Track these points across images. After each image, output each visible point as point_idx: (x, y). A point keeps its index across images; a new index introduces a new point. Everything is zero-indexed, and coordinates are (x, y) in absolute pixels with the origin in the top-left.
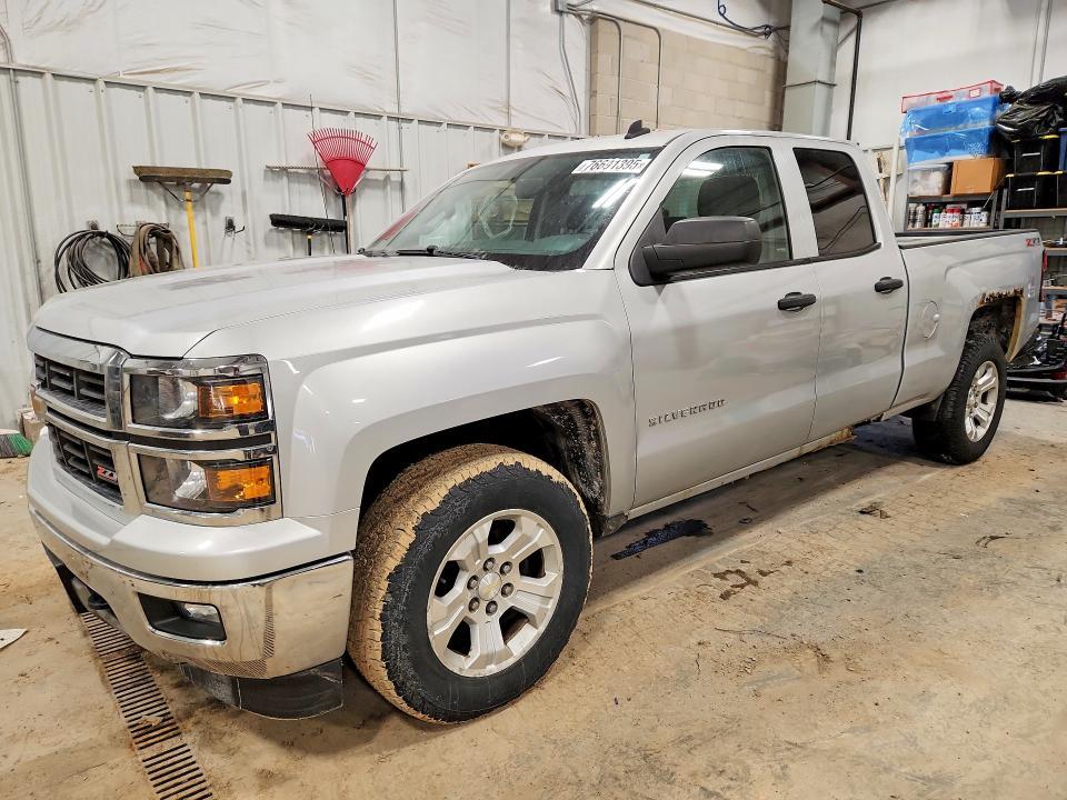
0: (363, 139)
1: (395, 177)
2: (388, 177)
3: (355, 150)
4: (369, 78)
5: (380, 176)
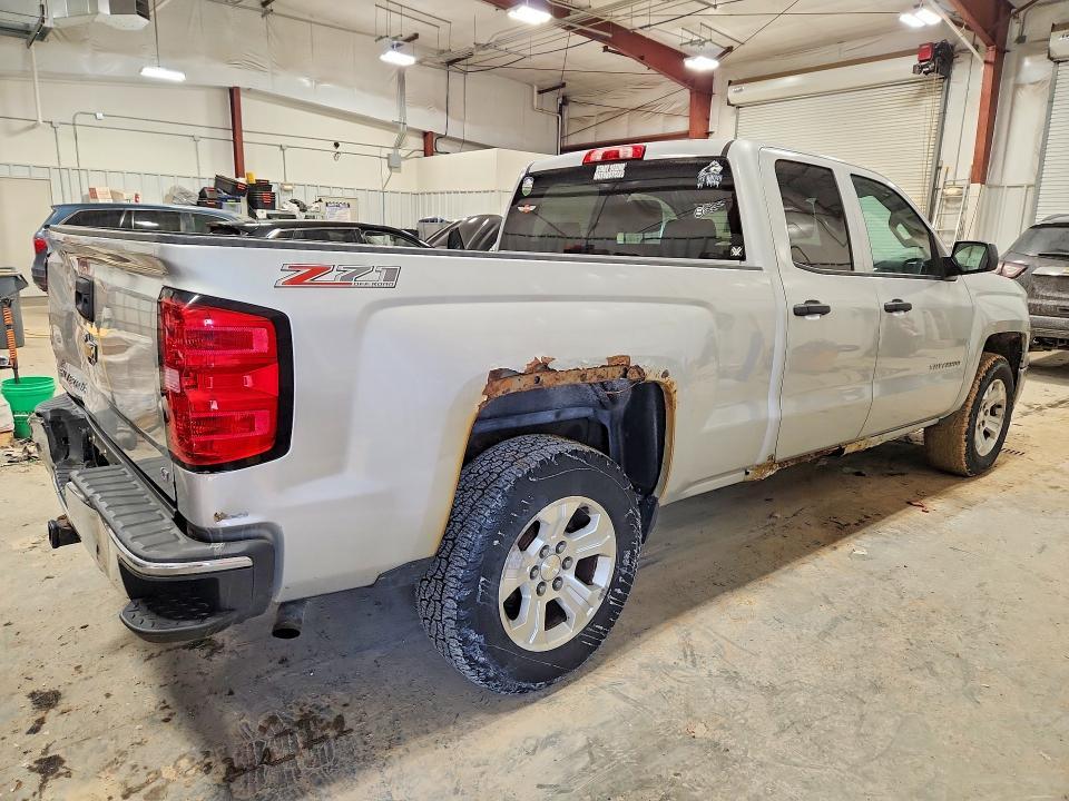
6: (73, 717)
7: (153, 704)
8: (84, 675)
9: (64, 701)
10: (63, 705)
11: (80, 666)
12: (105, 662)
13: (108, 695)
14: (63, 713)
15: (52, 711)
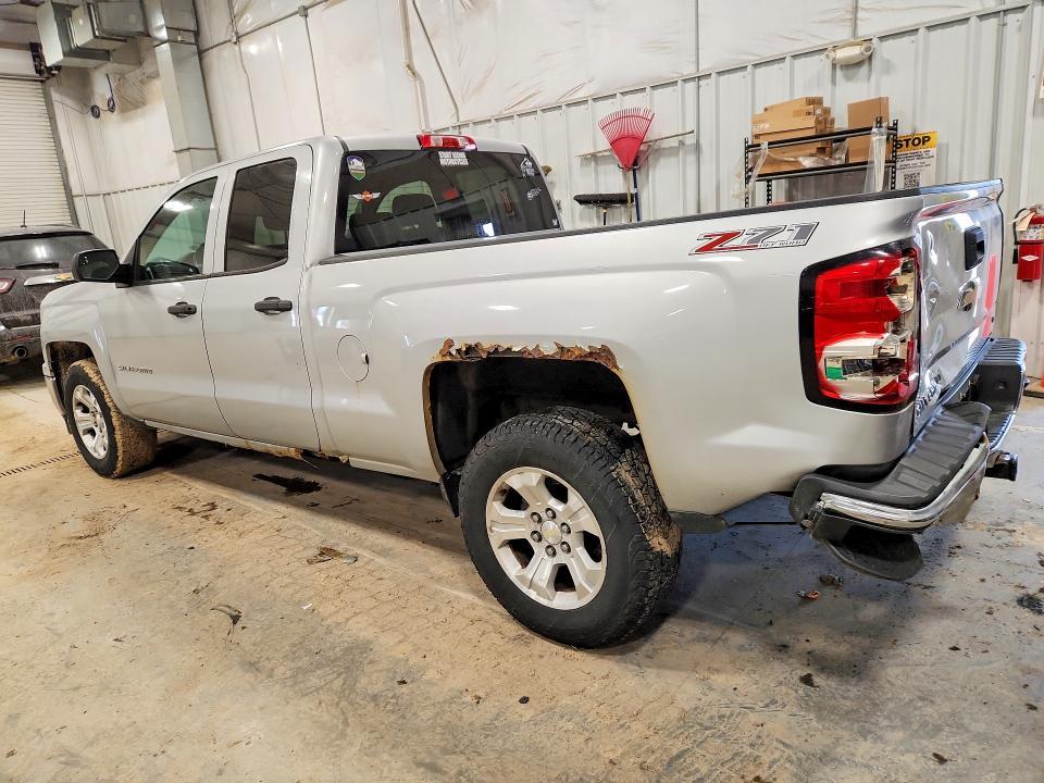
0: (641, 114)
1: (690, 140)
2: (682, 143)
3: (635, 127)
4: (666, 48)
5: (674, 143)
6: (1018, 581)
7: (957, 559)
8: (989, 604)
9: (1018, 594)
10: (1020, 593)
11: (988, 613)
12: (965, 604)
13: (983, 580)
14: (1023, 587)
15: (1031, 592)
